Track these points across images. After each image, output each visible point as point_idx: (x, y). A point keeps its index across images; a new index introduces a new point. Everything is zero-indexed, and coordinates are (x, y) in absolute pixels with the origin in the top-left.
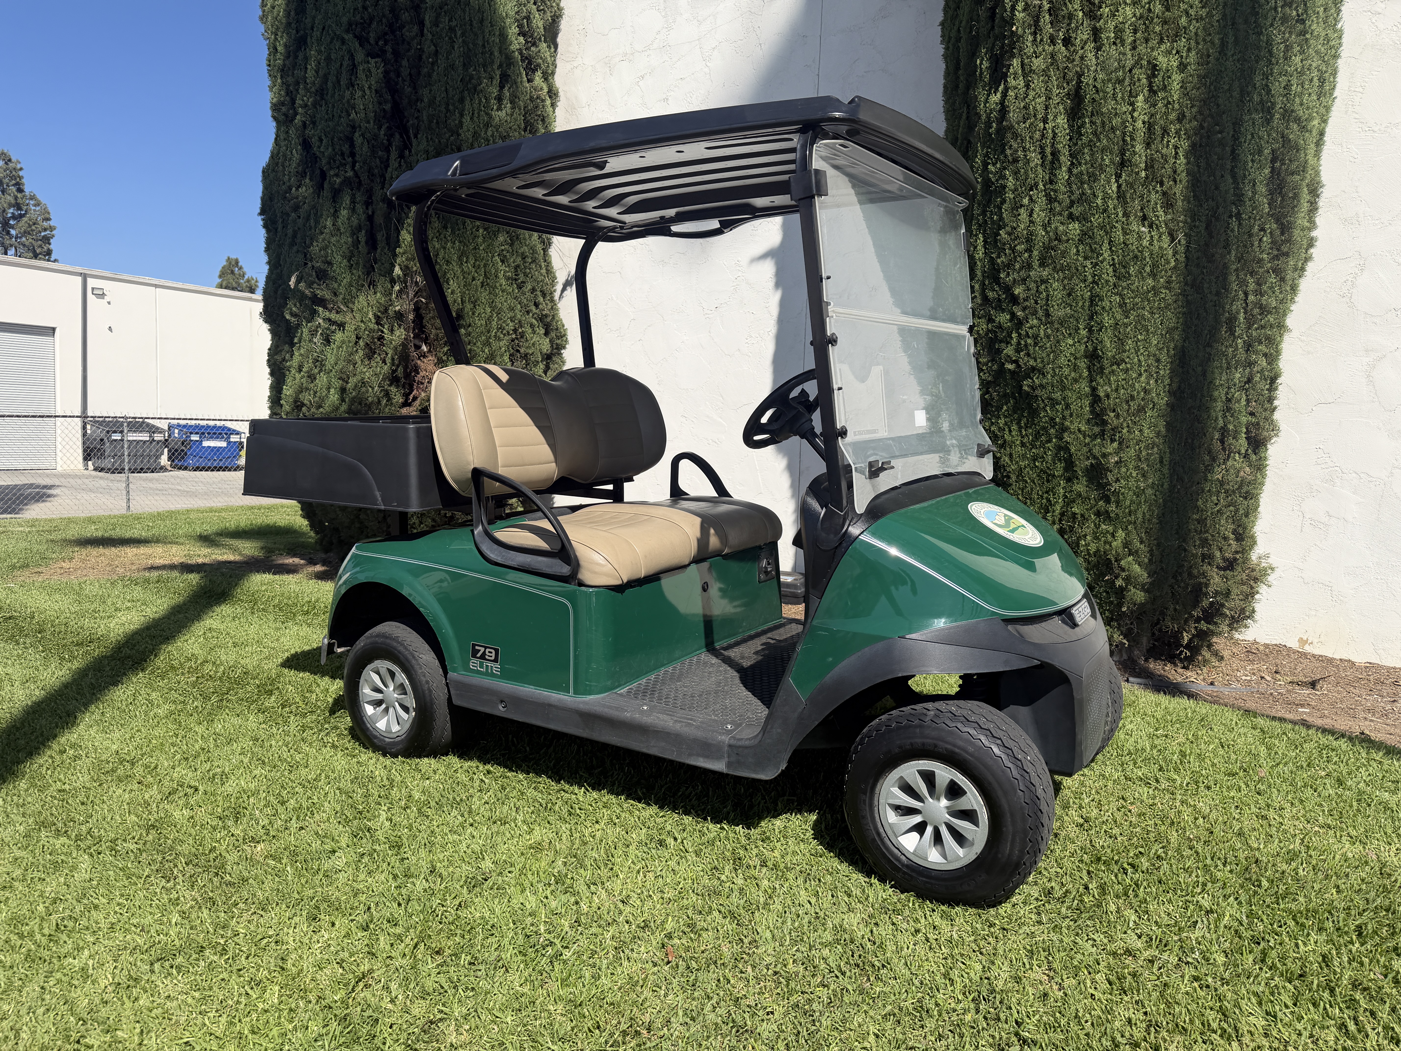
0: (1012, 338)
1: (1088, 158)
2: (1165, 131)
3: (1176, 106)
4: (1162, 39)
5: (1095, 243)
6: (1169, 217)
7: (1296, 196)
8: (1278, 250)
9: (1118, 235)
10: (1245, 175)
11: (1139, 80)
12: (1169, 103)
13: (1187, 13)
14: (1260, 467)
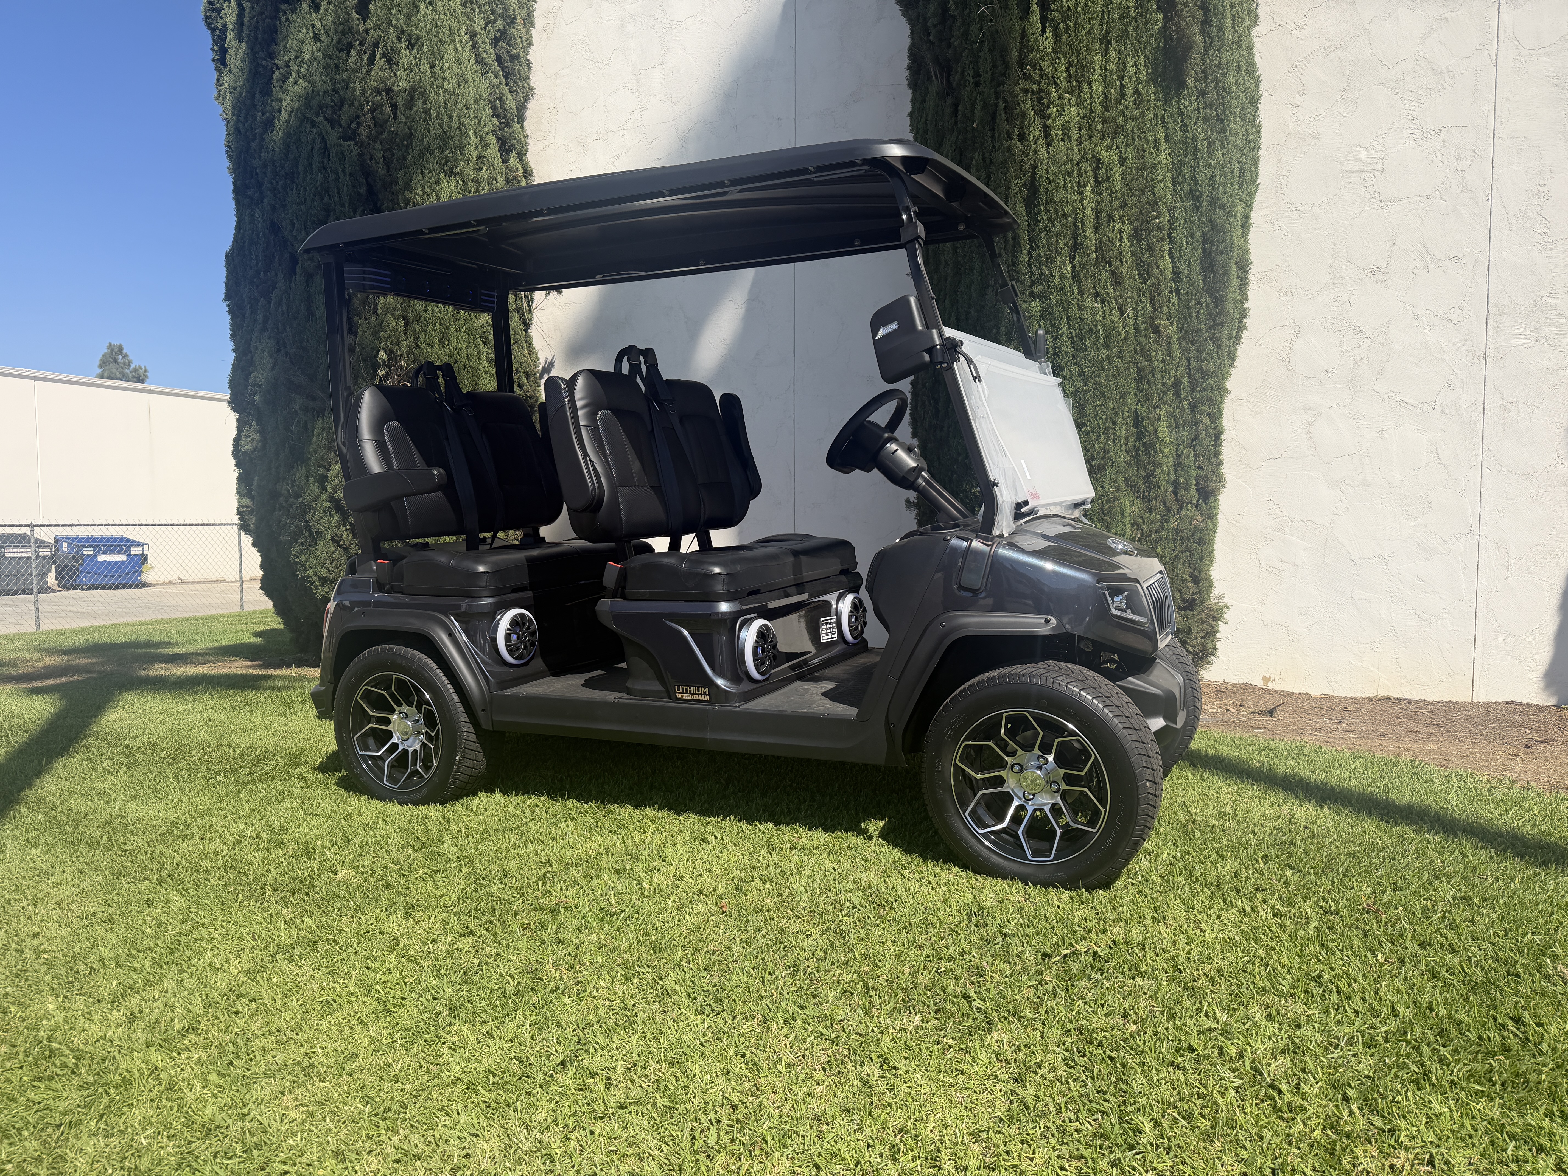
1: (1045, 242)
2: (1110, 218)
3: (1119, 195)
4: (1103, 135)
5: (1055, 318)
6: (1118, 293)
7: (1226, 273)
8: (1214, 320)
9: (1075, 311)
10: (1181, 256)
11: (1086, 172)
12: (1112, 192)
13: (1123, 114)
14: (1211, 516)
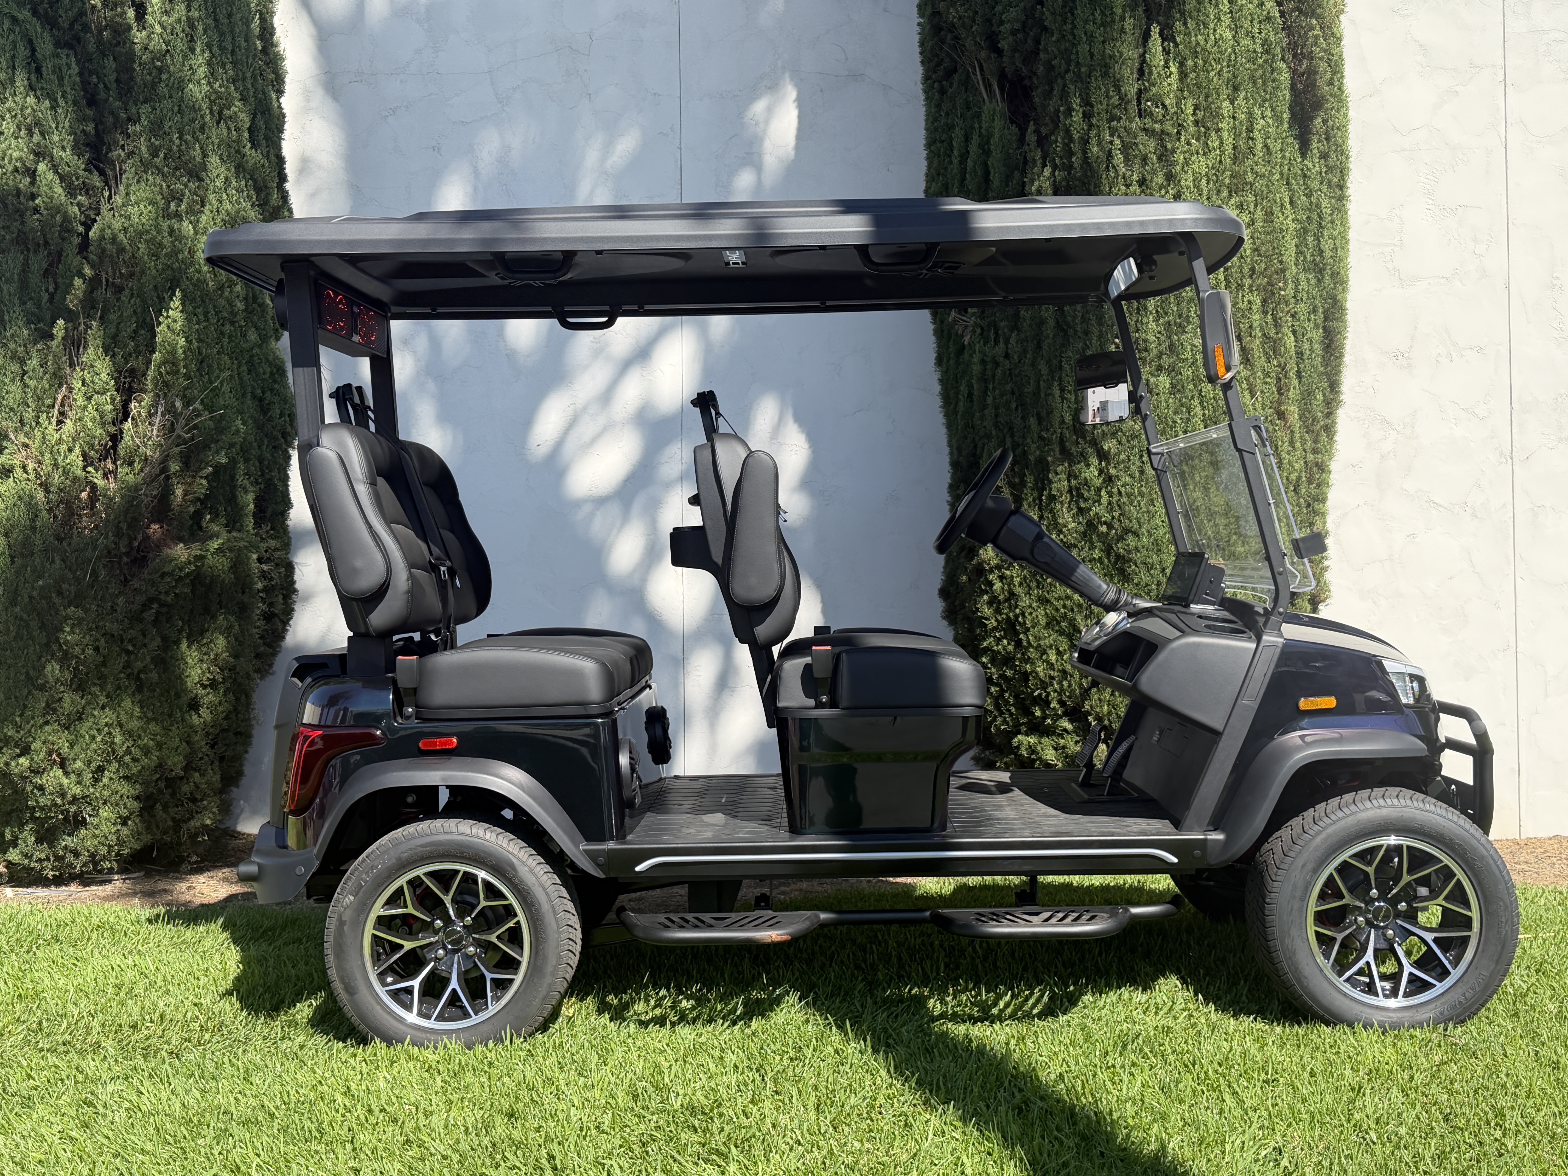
0: (1101, 497)
4: (1231, 192)
8: (1329, 408)
9: (1208, 390)
10: (1303, 334)
13: (1252, 170)
